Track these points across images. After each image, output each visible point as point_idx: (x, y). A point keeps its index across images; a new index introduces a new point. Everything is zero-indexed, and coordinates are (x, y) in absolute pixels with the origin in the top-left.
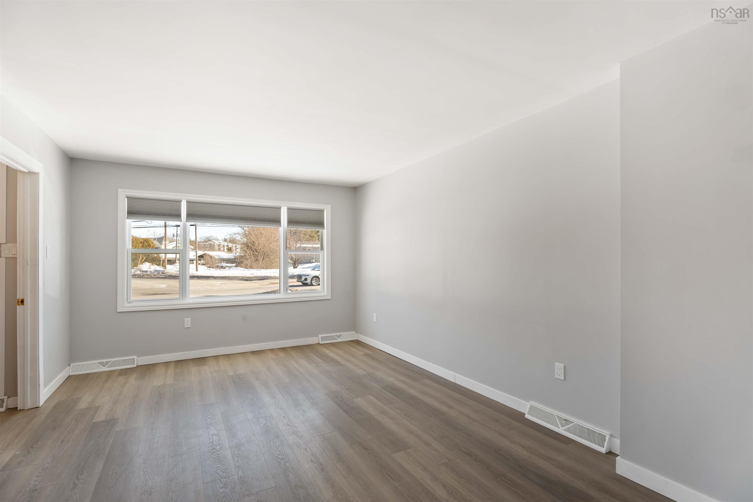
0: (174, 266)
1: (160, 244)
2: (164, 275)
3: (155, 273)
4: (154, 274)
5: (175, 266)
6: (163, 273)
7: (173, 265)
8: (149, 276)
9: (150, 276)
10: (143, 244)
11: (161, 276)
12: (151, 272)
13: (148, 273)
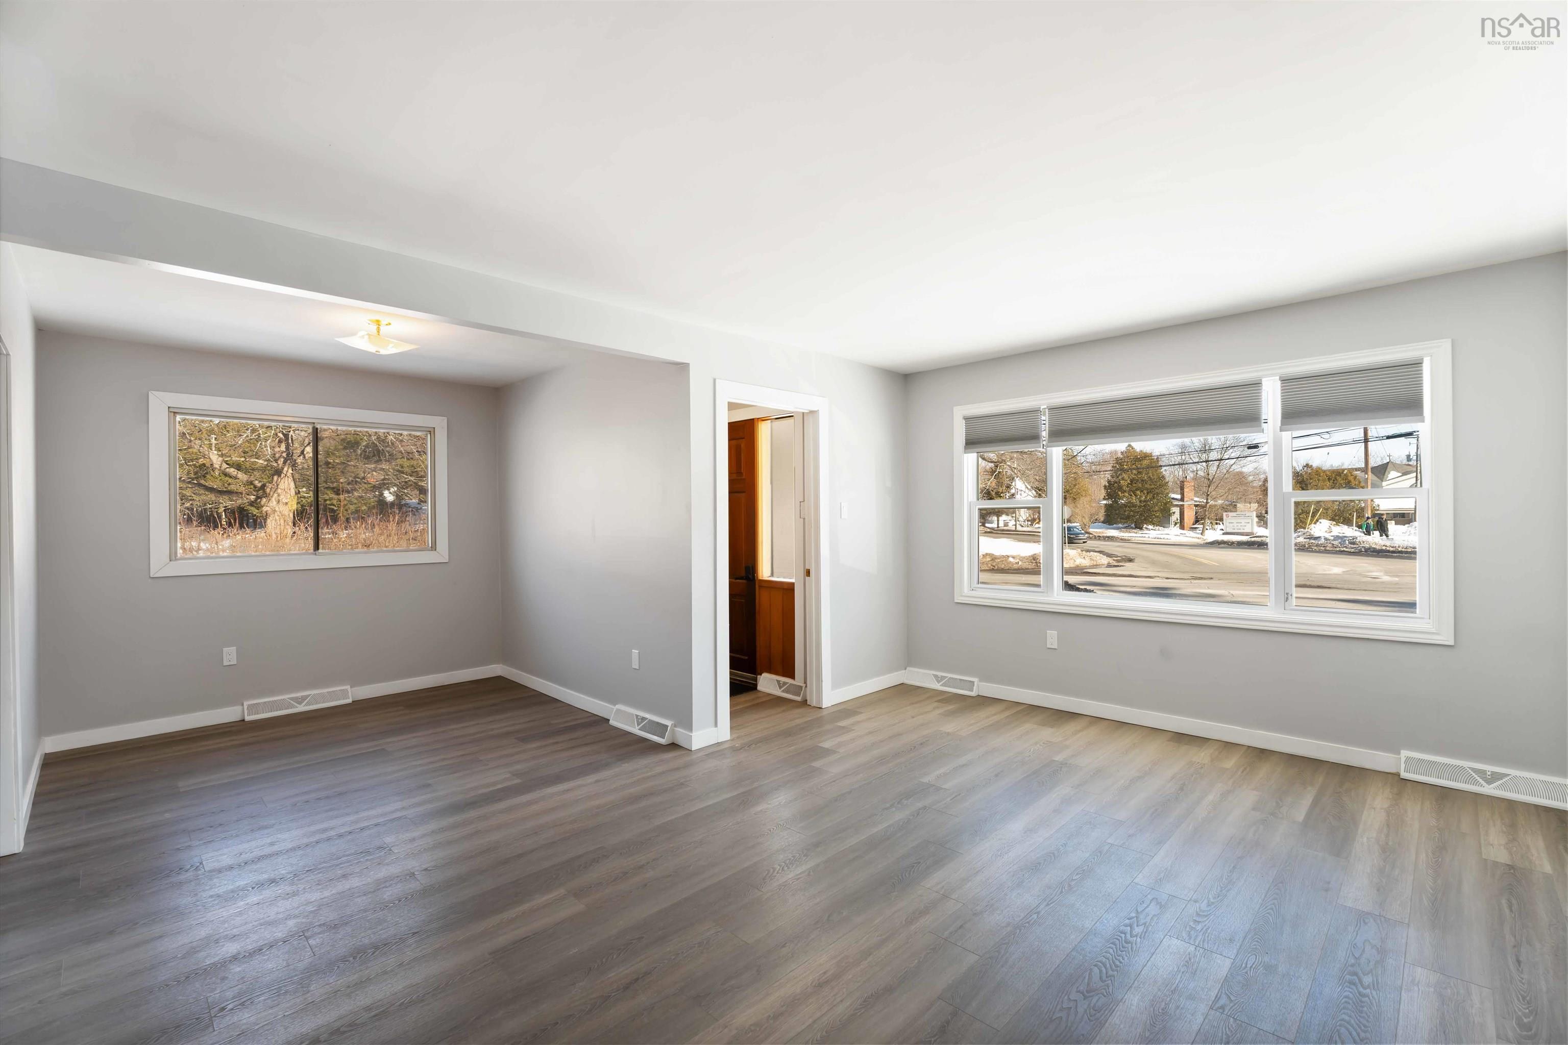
0: (1410, 528)
1: (1379, 480)
2: (1355, 546)
3: (1336, 543)
4: (1333, 544)
5: (1414, 527)
6: (1354, 543)
7: (1408, 525)
8: (1322, 548)
10: (1334, 480)
11: (1346, 550)
12: (1326, 539)
13: (1319, 543)
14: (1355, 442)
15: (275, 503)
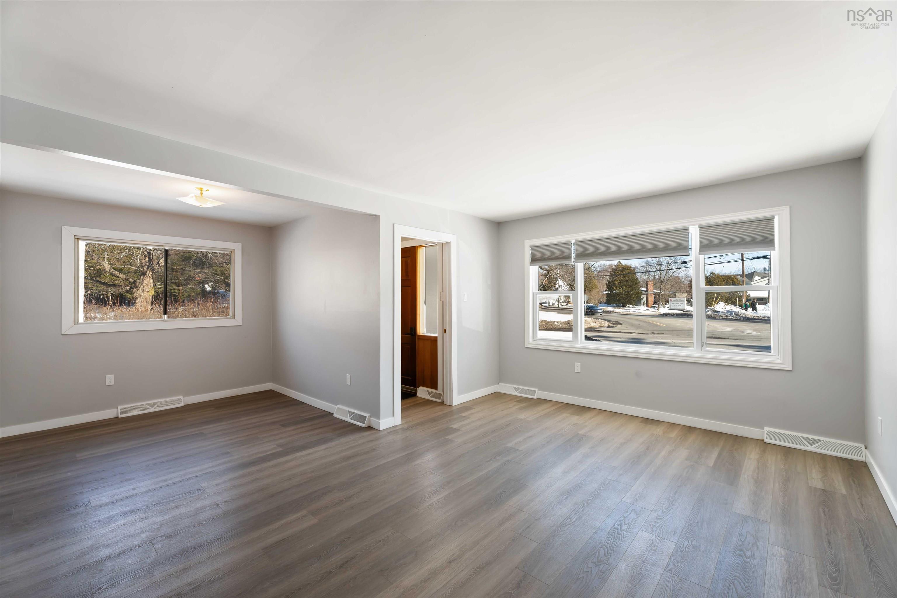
0: (766, 307)
1: (749, 281)
3: (728, 314)
4: (726, 315)
5: (768, 306)
6: (737, 315)
7: (765, 305)
9: (721, 318)
10: (726, 281)
11: (733, 318)
12: (723, 312)
13: (719, 314)
14: (737, 261)
15: (141, 291)
